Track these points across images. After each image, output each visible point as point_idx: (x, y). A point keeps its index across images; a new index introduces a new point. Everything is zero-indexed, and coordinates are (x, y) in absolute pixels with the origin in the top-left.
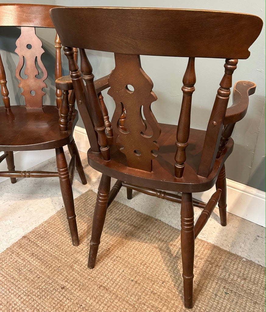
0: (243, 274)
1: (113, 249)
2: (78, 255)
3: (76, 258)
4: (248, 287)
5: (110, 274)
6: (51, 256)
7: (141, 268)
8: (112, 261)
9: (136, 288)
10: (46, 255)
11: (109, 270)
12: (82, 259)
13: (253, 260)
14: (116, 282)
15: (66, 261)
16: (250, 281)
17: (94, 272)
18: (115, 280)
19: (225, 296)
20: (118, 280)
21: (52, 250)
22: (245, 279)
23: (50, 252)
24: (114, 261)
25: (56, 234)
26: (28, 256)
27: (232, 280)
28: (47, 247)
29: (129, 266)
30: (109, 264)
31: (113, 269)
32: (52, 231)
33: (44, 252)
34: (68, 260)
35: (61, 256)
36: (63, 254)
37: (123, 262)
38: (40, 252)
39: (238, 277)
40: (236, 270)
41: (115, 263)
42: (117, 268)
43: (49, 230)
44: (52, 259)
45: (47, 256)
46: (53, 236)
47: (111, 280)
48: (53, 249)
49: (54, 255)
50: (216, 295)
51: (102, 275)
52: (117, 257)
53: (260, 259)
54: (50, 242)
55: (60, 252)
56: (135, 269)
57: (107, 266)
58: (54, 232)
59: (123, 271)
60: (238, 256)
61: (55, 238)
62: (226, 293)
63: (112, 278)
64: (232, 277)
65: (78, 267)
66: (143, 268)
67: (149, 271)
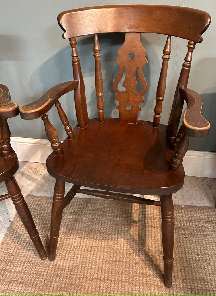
0: (189, 218)
1: (83, 242)
2: (56, 262)
3: (56, 266)
4: (196, 226)
5: (94, 265)
6: (30, 274)
7: (116, 247)
8: (89, 253)
9: (122, 266)
10: (24, 276)
11: (91, 261)
12: (62, 264)
13: (188, 204)
14: (103, 269)
15: (48, 272)
16: (195, 221)
17: (80, 270)
18: (102, 268)
19: (186, 240)
20: (104, 267)
21: (27, 269)
22: (191, 221)
23: (26, 271)
24: (91, 252)
25: (21, 251)
26: (6, 286)
27: (184, 225)
28: (21, 268)
29: (106, 250)
30: (88, 257)
31: (94, 260)
32: (15, 251)
33: (20, 274)
34: (49, 271)
35: (40, 270)
36: (41, 268)
37: (99, 249)
38: (16, 276)
39: (187, 221)
40: (182, 217)
41: (92, 253)
42: (97, 256)
43: (12, 251)
44: (32, 277)
45: (26, 277)
46: (19, 255)
47: (98, 269)
48: (28, 267)
49: (32, 272)
50: (180, 242)
51: (88, 269)
52: (91, 247)
53: (191, 201)
54: (20, 261)
55: (37, 267)
56: (112, 251)
57: (88, 259)
58: (18, 251)
59: (103, 257)
60: (178, 205)
61: (22, 256)
62: (186, 238)
63: (99, 268)
64: (182, 223)
65: (63, 272)
66: (117, 247)
67: (124, 247)
